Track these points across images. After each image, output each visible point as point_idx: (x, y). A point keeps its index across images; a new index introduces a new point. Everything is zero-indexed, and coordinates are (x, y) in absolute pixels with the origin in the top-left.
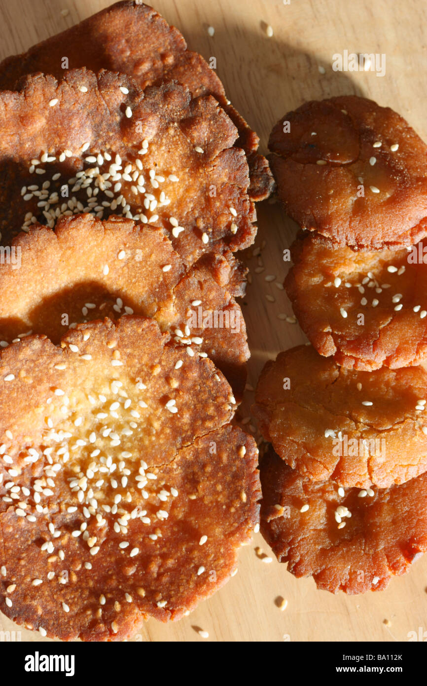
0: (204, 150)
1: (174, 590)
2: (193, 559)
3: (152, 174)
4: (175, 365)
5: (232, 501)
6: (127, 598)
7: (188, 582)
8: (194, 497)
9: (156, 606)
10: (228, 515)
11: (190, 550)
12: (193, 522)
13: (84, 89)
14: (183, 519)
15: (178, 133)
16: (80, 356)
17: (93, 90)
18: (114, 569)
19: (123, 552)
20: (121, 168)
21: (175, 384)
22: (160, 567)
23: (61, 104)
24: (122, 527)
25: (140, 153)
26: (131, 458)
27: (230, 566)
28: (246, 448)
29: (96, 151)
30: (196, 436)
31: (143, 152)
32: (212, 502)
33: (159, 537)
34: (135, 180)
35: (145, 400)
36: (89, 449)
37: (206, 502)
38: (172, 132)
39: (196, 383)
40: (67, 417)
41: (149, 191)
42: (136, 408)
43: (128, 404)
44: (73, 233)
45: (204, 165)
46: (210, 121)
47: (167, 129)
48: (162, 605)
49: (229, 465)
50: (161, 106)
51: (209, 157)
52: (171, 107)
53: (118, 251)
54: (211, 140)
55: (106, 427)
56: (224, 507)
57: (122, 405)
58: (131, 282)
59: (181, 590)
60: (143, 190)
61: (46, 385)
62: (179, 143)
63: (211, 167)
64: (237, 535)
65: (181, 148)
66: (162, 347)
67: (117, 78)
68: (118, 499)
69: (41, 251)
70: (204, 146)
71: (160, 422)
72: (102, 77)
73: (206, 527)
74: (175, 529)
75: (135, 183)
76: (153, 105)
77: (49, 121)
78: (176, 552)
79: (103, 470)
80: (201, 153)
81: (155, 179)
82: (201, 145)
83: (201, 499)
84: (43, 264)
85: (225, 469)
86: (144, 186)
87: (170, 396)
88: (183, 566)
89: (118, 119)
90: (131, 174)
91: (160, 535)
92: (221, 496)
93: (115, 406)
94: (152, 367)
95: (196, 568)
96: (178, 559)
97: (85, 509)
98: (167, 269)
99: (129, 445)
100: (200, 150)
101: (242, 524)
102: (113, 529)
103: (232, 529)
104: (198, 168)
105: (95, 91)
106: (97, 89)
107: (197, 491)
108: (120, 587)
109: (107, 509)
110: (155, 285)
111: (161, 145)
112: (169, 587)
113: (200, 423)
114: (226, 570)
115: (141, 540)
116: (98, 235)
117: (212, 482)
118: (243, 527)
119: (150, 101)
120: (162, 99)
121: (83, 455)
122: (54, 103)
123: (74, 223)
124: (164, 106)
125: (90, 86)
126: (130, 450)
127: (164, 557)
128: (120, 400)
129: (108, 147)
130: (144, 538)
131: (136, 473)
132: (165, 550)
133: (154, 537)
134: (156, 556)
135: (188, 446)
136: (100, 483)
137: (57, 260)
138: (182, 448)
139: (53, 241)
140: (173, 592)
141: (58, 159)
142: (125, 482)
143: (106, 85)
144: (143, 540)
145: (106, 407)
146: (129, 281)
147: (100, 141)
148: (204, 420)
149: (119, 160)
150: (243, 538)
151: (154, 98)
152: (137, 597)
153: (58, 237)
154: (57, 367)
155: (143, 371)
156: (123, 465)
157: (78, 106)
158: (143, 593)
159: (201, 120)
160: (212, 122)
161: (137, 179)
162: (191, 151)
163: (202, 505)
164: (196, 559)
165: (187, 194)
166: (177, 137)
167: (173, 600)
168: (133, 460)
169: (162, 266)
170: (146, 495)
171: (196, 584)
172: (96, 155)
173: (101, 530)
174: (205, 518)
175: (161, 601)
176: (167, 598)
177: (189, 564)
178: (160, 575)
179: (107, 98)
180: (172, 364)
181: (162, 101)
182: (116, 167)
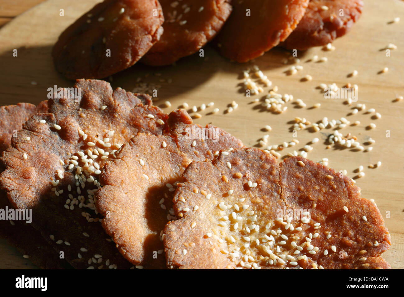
0: (106, 105)
1: (370, 236)
2: (355, 220)
3: (101, 142)
4: (228, 167)
5: (330, 185)
6: (363, 260)
7: (369, 227)
8: (315, 205)
9: (377, 247)
10: (337, 190)
11: (349, 219)
12: (331, 212)
13: (29, 138)
14: (326, 217)
15: (87, 112)
16: (193, 211)
17: (32, 135)
18: (339, 263)
19: (330, 255)
20: (86, 156)
21: (240, 175)
22: (351, 239)
23: (29, 154)
24: (314, 250)
25: (84, 139)
26: (272, 225)
27: (370, 203)
28: (301, 160)
29: (68, 161)
30: (278, 183)
31: (85, 137)
32: (324, 196)
33: (331, 234)
34: (98, 154)
35: (240, 197)
36: (253, 245)
37: (322, 199)
38: (84, 115)
39: (246, 164)
40: (226, 244)
41: (110, 151)
42: (242, 205)
43: (237, 208)
44: (113, 175)
45: (114, 111)
46: (91, 89)
47: (80, 116)
48: (377, 244)
49: (306, 175)
50: (65, 109)
51: (112, 104)
52: (69, 104)
53: (138, 162)
54: (102, 97)
55: (244, 229)
56: (331, 191)
57: (236, 211)
58: (161, 170)
59: (372, 232)
60: (108, 153)
61: (201, 239)
62: (92, 116)
63: (117, 107)
64: (353, 191)
65: (96, 118)
66: (213, 166)
67: (33, 120)
68: (294, 244)
69: (114, 198)
70: (103, 103)
71: (258, 198)
72: (27, 126)
73: (338, 206)
74: (331, 223)
75: (100, 155)
76: (62, 113)
77: (34, 166)
78: (346, 228)
79: (271, 244)
80: (106, 108)
81: (105, 143)
82: (102, 105)
83: (319, 201)
84: (122, 202)
85: (307, 179)
86: (105, 151)
87: (245, 183)
88: (357, 227)
89: (57, 137)
90: (94, 153)
91: (330, 232)
92: (323, 189)
93: (234, 215)
94: (223, 180)
95: (362, 220)
96: (350, 227)
97: (290, 263)
98: (165, 145)
99: (263, 222)
100: (104, 107)
101: (346, 185)
102: (313, 255)
103: (347, 192)
104: (114, 117)
105: (33, 134)
106: (32, 133)
107: (313, 201)
108: (353, 262)
109: (298, 252)
110: (171, 159)
111: (88, 127)
112: (367, 238)
113: (271, 177)
114: (371, 206)
115: (327, 243)
116: (123, 164)
117: (312, 190)
118: (348, 186)
119: (59, 112)
120: (62, 106)
121: (255, 251)
122: (26, 156)
123: (109, 172)
124: (66, 108)
125: (28, 135)
126: (266, 223)
127: (346, 234)
128: (232, 210)
129: (70, 154)
130: (327, 241)
131: (282, 227)
132: (341, 233)
133: (330, 236)
134: (343, 239)
135: (282, 192)
136: (279, 249)
137: (124, 195)
138: (281, 195)
139: (112, 188)
140: (372, 237)
141: (59, 179)
142: (285, 237)
143: (34, 126)
144: (328, 242)
145: (232, 221)
146: (160, 171)
147: (64, 155)
148: (271, 173)
149: (81, 153)
150: (355, 189)
151: (58, 110)
152: (364, 255)
153: (111, 185)
154: (193, 226)
155: (222, 186)
156: (274, 232)
157: (36, 148)
158: (364, 251)
159: (87, 93)
160: (93, 89)
161: (99, 152)
162: (101, 113)
163: (322, 203)
164: (356, 218)
165: (125, 134)
166: (89, 115)
167: (377, 237)
168: (274, 225)
169: (162, 147)
170: (300, 229)
171: (373, 223)
172: (71, 163)
173: (309, 262)
174: (332, 205)
175: (374, 243)
176: (373, 240)
177: (357, 223)
178: (357, 240)
179: (41, 131)
180: (227, 168)
181: (63, 107)
182: (84, 158)
